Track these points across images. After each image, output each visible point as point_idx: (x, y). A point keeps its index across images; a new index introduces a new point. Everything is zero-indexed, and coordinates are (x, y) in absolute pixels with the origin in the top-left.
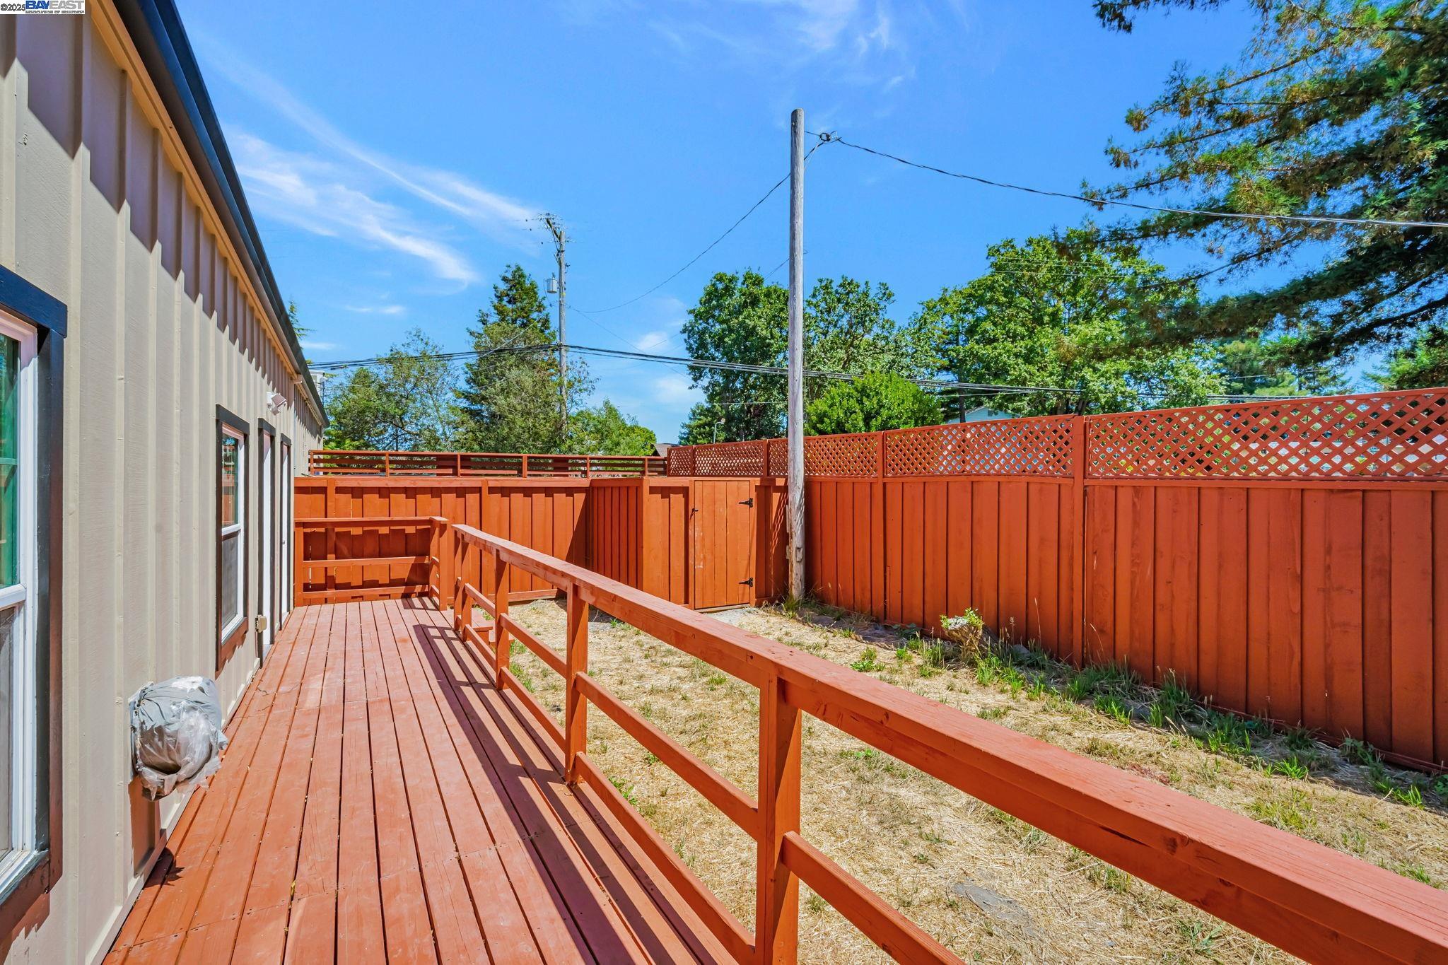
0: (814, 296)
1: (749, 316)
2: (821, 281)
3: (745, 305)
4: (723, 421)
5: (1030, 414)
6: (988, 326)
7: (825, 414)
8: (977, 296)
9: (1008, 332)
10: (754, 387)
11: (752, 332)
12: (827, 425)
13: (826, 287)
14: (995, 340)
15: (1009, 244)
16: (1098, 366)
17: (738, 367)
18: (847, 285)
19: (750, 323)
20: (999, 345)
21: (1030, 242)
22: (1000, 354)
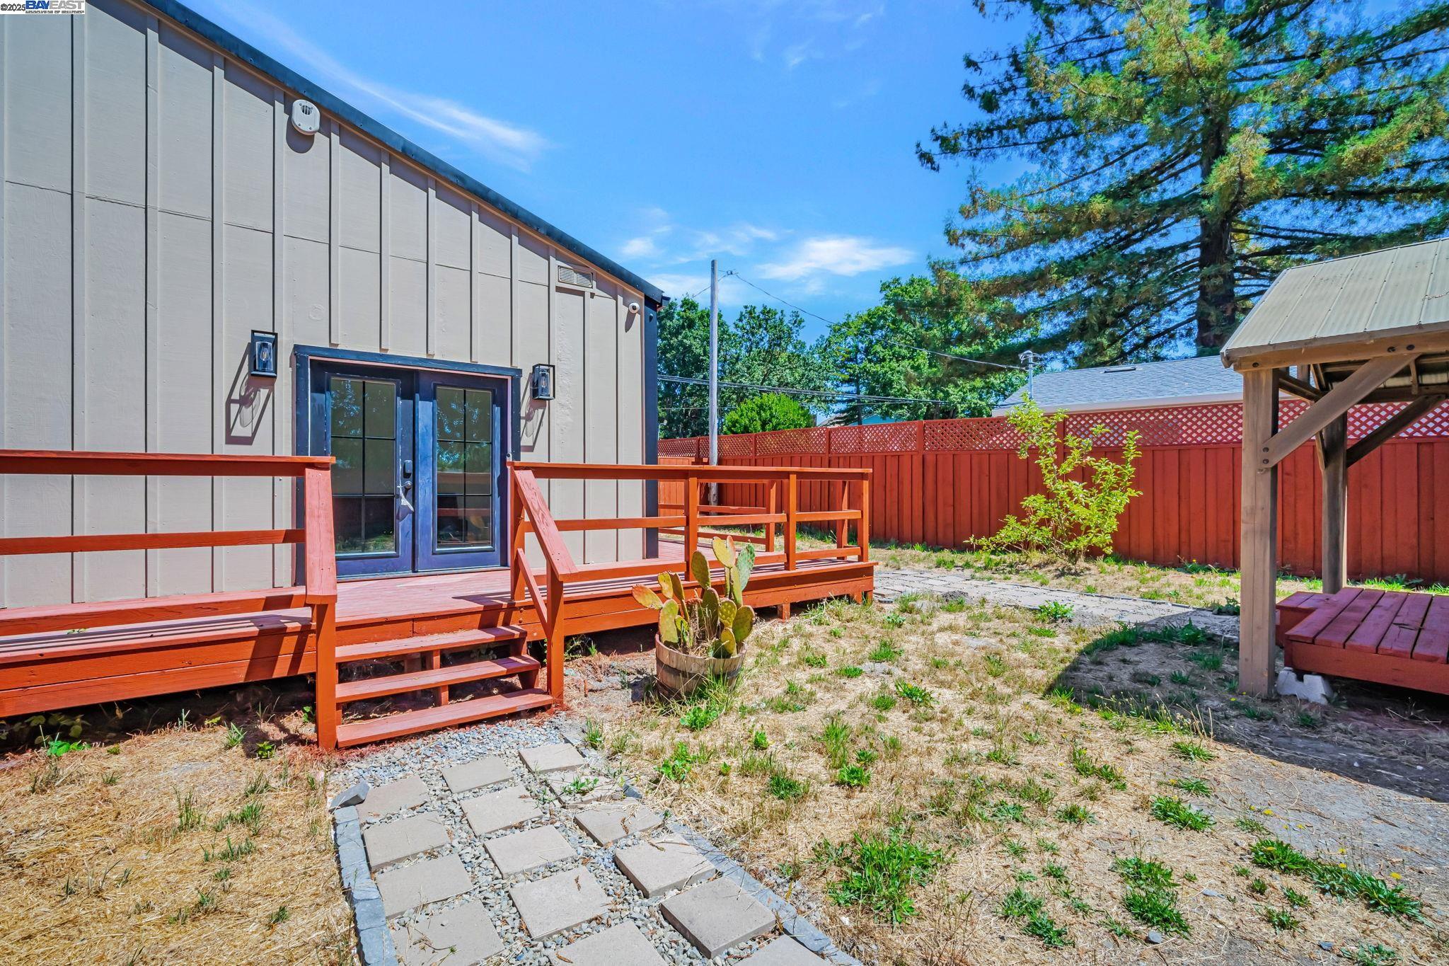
0: (740, 320)
1: (686, 337)
2: (746, 307)
3: (683, 327)
4: (665, 422)
5: (909, 419)
6: (878, 348)
7: (737, 421)
8: (872, 323)
9: (894, 354)
10: (690, 395)
11: (688, 349)
12: (738, 428)
13: (750, 313)
14: (884, 360)
15: (897, 281)
16: (960, 382)
17: (677, 379)
18: (766, 312)
19: (687, 342)
20: (886, 364)
21: (912, 282)
22: (886, 372)
